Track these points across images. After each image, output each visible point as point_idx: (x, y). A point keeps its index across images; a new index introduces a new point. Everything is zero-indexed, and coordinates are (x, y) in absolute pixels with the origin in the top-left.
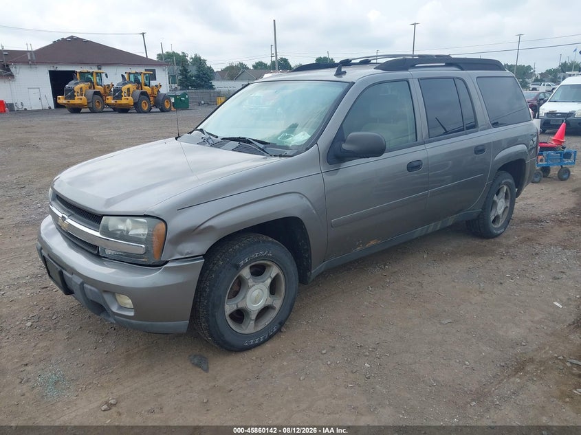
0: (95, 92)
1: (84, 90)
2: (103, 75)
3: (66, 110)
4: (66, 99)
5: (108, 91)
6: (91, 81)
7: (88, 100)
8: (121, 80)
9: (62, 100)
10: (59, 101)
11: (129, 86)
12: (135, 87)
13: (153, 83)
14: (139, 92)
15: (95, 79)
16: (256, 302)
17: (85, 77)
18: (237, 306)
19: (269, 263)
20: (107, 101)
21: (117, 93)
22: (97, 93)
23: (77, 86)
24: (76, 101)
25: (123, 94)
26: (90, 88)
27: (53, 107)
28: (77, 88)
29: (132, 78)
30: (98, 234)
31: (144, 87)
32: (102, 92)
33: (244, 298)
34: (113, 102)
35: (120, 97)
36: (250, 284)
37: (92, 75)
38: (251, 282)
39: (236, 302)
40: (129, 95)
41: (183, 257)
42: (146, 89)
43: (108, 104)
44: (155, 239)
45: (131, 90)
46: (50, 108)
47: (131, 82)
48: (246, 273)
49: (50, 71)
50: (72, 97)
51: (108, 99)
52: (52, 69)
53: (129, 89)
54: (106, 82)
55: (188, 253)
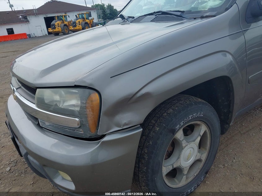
0: (64, 25)
1: (59, 24)
2: (67, 16)
3: (53, 35)
4: (52, 29)
5: (70, 24)
6: (62, 20)
7: (61, 29)
8: (75, 18)
9: (50, 30)
10: (49, 31)
11: (79, 20)
12: (82, 20)
13: (90, 18)
14: (84, 22)
15: (64, 19)
16: (188, 159)
17: (59, 18)
18: (173, 166)
19: (199, 122)
20: (70, 29)
21: (74, 24)
22: (65, 25)
23: (56, 23)
24: (57, 30)
25: (77, 24)
26: (62, 23)
27: (47, 34)
28: (56, 24)
29: (80, 17)
30: (34, 106)
31: (86, 20)
32: (67, 24)
33: (179, 158)
34: (73, 28)
35: (75, 26)
36: (184, 145)
37: (62, 17)
38: (184, 143)
39: (171, 163)
40: (79, 25)
41: (121, 128)
42: (87, 21)
43: (71, 30)
44: (89, 112)
45: (80, 22)
46: (46, 35)
47: (80, 18)
48: (180, 135)
49: (44, 18)
50: (55, 28)
51: (70, 27)
52: (45, 16)
53: (79, 22)
54: (69, 19)
55: (125, 124)
